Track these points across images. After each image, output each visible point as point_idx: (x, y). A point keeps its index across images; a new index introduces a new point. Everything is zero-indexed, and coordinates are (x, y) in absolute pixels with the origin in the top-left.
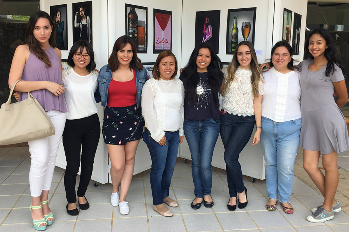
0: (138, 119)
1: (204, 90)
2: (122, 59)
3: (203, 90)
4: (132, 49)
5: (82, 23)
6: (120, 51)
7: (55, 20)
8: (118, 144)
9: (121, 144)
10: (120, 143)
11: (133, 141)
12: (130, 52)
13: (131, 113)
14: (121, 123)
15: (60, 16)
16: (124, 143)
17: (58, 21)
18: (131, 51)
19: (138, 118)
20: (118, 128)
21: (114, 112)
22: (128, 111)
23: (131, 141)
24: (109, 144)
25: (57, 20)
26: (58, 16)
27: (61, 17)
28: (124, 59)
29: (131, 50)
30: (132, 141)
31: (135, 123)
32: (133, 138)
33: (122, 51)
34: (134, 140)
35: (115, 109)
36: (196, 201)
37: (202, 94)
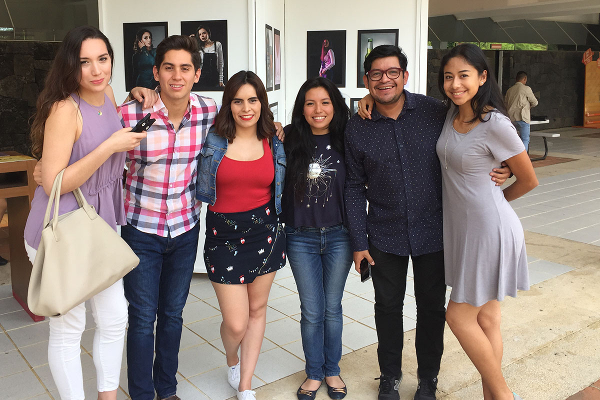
0: (273, 231)
1: (323, 171)
2: (240, 116)
3: (319, 171)
4: (257, 96)
5: (205, 51)
6: (235, 102)
7: (137, 45)
8: (239, 283)
9: (244, 282)
10: (242, 279)
11: (266, 273)
12: (254, 102)
13: (260, 221)
14: (243, 241)
15: (149, 39)
16: (250, 280)
17: (145, 47)
18: (256, 99)
19: (274, 228)
20: (236, 252)
21: (228, 222)
22: (254, 218)
23: (262, 274)
24: (222, 283)
25: (141, 45)
26: (144, 40)
27: (152, 41)
28: (245, 117)
29: (255, 96)
30: (264, 274)
31: (270, 239)
32: (266, 268)
33: (238, 102)
34: (268, 272)
35: (229, 216)
36: (308, 386)
37: (319, 178)
